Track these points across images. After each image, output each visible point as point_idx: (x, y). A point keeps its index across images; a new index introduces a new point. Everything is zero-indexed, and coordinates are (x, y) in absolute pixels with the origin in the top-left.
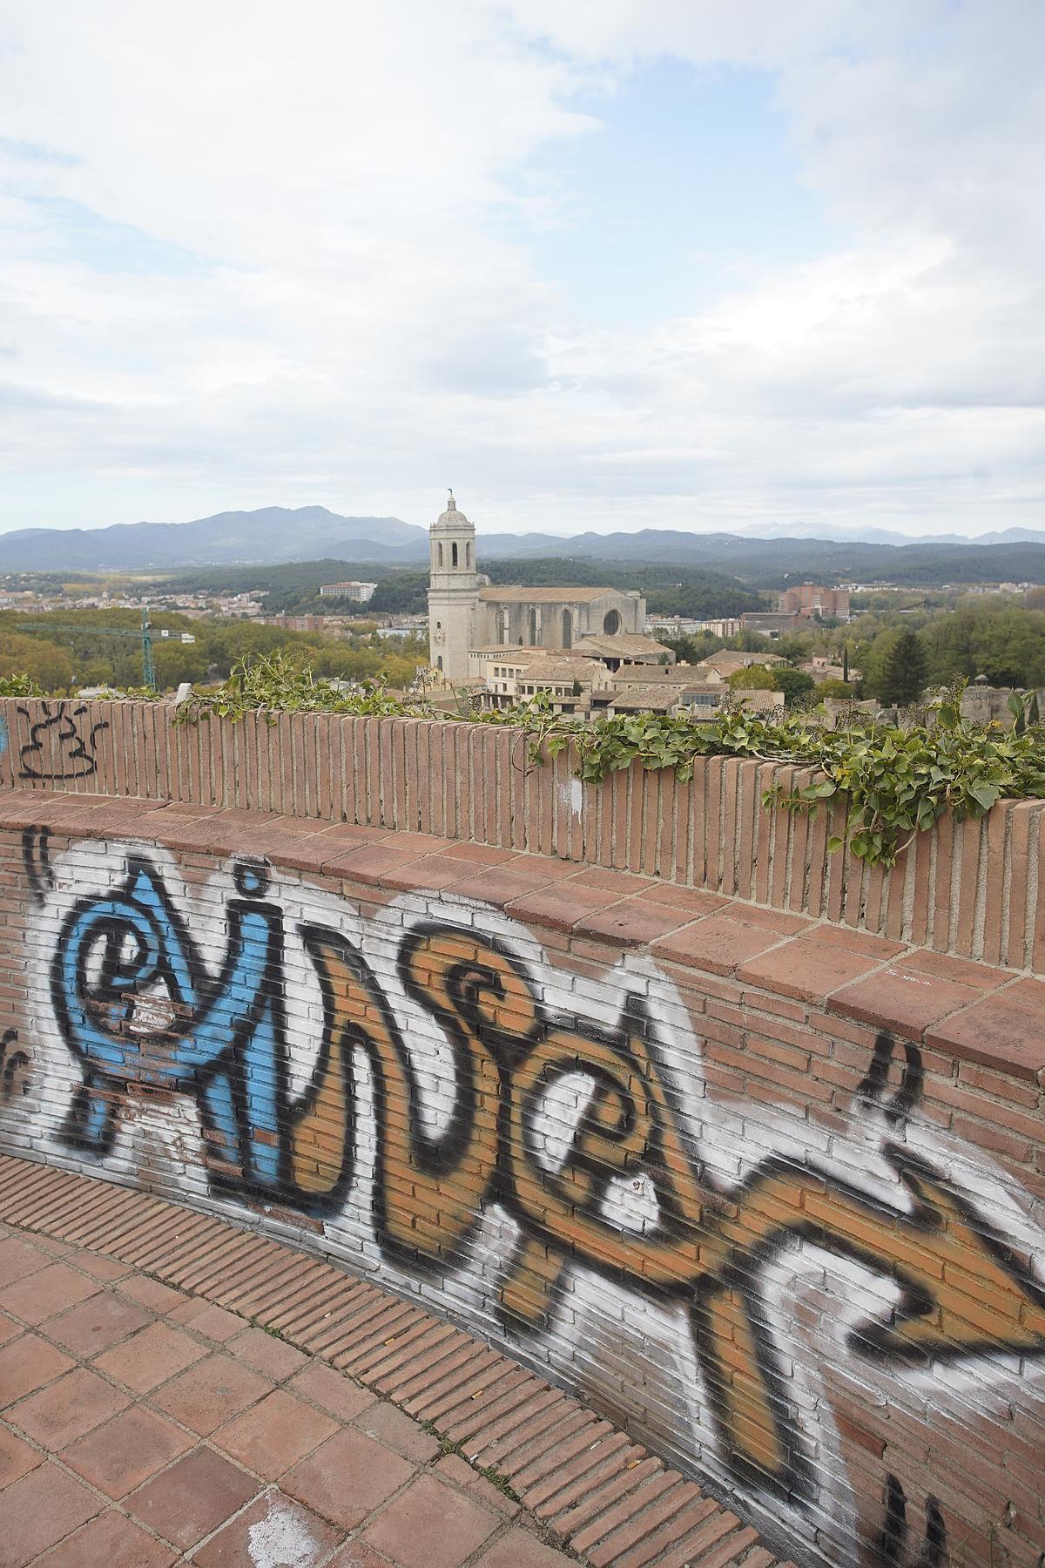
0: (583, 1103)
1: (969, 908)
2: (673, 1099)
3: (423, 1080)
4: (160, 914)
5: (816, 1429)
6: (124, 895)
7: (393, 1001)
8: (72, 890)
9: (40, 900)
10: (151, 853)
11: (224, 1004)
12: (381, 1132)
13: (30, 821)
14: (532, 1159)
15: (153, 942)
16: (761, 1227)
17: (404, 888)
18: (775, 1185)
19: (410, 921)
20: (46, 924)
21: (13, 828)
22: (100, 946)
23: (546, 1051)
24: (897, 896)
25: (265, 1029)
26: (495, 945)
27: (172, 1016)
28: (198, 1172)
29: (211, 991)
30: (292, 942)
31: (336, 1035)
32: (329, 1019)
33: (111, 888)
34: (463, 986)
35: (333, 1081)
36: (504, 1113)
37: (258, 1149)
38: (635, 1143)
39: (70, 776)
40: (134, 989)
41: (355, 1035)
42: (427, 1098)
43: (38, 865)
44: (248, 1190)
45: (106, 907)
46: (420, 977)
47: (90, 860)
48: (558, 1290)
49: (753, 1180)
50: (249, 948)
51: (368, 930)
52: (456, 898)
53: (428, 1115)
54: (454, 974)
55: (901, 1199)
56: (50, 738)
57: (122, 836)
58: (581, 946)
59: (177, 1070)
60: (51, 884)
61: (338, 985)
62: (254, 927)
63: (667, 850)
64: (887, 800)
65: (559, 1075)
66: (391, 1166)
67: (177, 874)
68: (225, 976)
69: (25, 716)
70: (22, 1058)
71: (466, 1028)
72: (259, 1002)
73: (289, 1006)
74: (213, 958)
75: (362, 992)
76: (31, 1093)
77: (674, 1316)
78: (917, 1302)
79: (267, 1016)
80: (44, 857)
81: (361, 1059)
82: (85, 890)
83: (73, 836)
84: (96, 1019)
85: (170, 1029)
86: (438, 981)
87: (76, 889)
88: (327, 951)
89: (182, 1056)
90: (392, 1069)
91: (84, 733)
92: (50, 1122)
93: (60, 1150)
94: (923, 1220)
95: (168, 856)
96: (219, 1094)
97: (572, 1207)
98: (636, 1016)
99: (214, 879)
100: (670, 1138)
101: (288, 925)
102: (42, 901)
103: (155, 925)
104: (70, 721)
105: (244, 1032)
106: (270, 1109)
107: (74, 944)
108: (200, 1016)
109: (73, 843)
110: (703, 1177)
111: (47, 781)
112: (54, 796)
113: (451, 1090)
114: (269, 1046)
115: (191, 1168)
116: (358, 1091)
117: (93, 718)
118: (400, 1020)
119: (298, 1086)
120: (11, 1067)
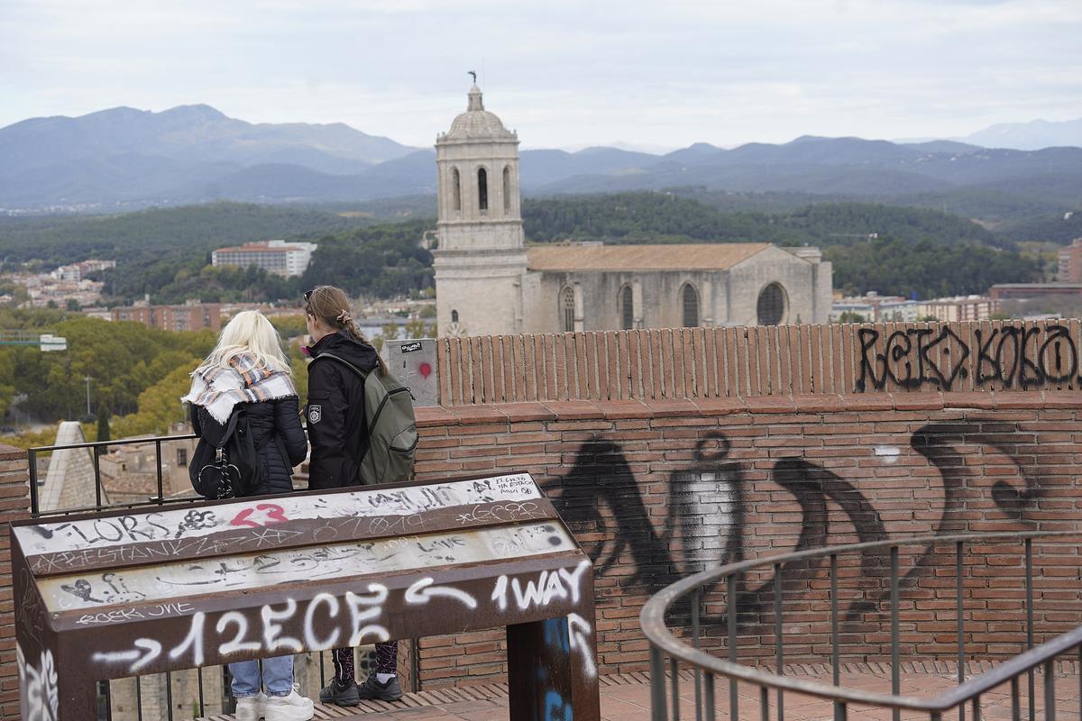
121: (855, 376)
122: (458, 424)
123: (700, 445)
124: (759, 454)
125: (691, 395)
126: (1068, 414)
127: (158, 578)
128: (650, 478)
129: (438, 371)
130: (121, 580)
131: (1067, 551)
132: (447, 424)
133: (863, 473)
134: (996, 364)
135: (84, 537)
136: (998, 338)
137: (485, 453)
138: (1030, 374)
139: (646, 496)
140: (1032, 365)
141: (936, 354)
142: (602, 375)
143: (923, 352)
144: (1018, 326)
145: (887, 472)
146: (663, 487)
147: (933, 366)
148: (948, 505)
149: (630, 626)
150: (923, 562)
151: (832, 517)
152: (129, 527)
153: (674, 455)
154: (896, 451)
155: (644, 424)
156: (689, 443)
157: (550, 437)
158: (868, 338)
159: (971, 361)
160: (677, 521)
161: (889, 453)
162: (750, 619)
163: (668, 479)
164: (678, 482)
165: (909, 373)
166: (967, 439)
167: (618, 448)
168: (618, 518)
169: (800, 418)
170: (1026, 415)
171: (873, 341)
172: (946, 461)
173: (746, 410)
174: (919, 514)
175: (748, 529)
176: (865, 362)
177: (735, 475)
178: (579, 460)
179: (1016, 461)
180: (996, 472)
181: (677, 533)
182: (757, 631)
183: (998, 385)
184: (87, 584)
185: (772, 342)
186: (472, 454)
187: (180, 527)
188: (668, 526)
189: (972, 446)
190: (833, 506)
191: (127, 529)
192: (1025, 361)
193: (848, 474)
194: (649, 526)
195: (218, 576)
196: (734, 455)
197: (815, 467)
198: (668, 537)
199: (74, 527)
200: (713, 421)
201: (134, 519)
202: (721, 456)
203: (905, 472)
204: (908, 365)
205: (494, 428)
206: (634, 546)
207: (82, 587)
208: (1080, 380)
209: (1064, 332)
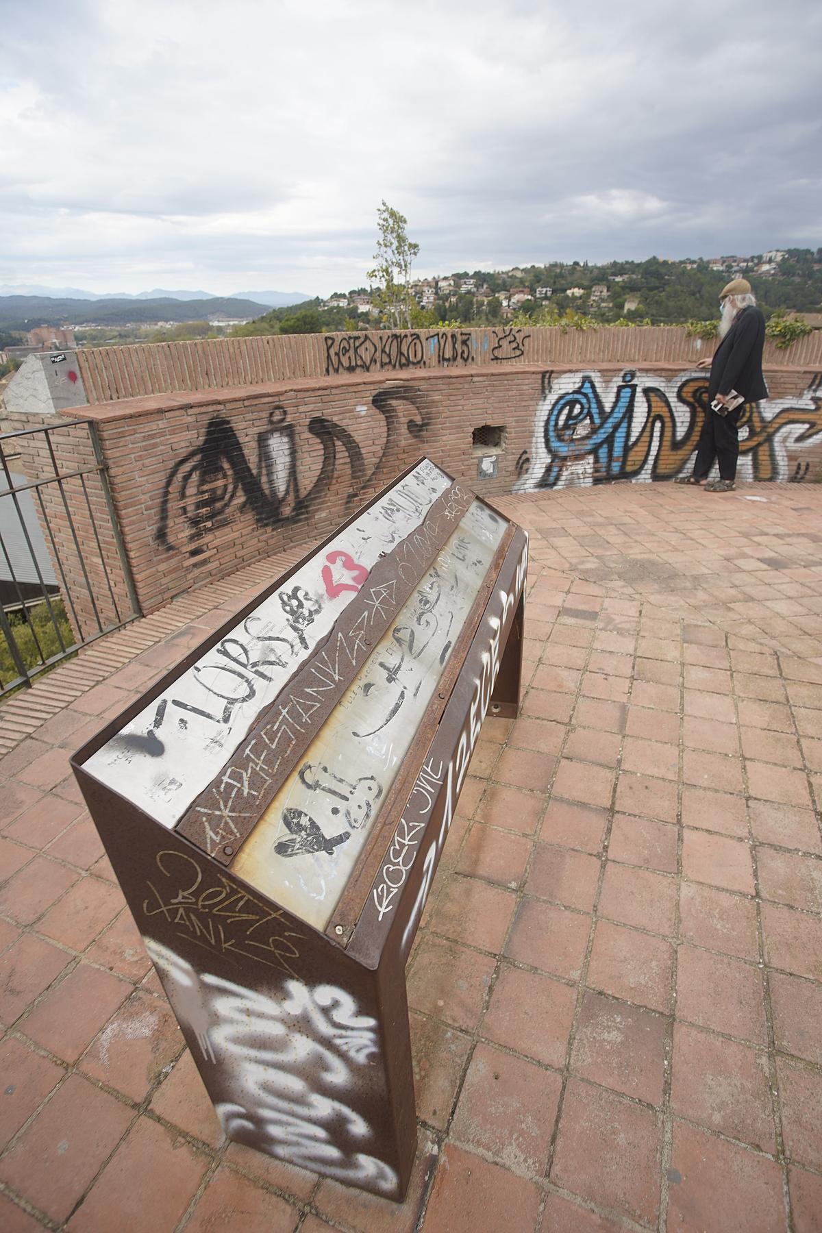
3: (678, 424)
4: (591, 395)
5: (782, 464)
6: (578, 391)
7: (672, 404)
9: (545, 399)
10: (592, 374)
11: (611, 420)
12: (660, 446)
13: (545, 369)
15: (586, 406)
16: (777, 426)
17: (684, 370)
18: (783, 415)
19: (684, 379)
20: (546, 406)
21: (539, 373)
22: (566, 411)
25: (624, 425)
27: (589, 429)
28: (590, 480)
29: (605, 417)
30: (640, 394)
31: (651, 419)
32: (647, 416)
33: (572, 390)
34: (698, 394)
35: (647, 434)
37: (614, 464)
39: (513, 357)
40: (576, 424)
41: (659, 417)
42: (678, 429)
43: (546, 385)
44: (607, 479)
45: (571, 396)
46: (684, 395)
47: (567, 380)
49: (777, 416)
50: (622, 400)
51: (669, 385)
53: (678, 434)
54: (695, 392)
55: (814, 406)
56: (505, 343)
57: (581, 370)
59: (589, 447)
60: (550, 392)
61: (653, 404)
62: (626, 393)
66: (662, 452)
67: (601, 380)
68: (613, 411)
69: (495, 335)
70: (527, 460)
71: (696, 405)
72: (623, 417)
73: (635, 415)
74: (608, 406)
75: (663, 404)
76: (529, 472)
77: (748, 456)
78: (813, 425)
79: (626, 420)
80: (549, 382)
81: (658, 425)
82: (563, 392)
83: (562, 373)
84: (560, 438)
85: (587, 434)
86: (688, 395)
87: (559, 392)
88: (652, 394)
89: (592, 442)
90: (669, 424)
91: (519, 340)
92: (535, 481)
93: (536, 490)
94: (817, 409)
95: (599, 374)
96: (603, 452)
99: (615, 379)
100: (755, 415)
101: (639, 389)
103: (588, 399)
104: (514, 336)
105: (616, 428)
106: (622, 449)
107: (555, 412)
108: (601, 426)
109: (561, 375)
110: (762, 420)
111: (502, 361)
113: (687, 424)
114: (625, 430)
115: (587, 480)
116: (655, 434)
117: (522, 335)
118: (674, 409)
119: (633, 439)
120: (522, 465)
121: (324, 366)
122: (131, 417)
123: (271, 415)
124: (300, 416)
125: (242, 383)
126: (440, 381)
127: (355, 734)
128: (247, 439)
129: (82, 377)
130: (325, 770)
131: (438, 452)
132: (124, 417)
133: (350, 422)
134: (389, 356)
135: (209, 716)
136: (390, 340)
137: (152, 437)
138: (403, 361)
139: (246, 452)
140: (404, 355)
141: (361, 351)
142: (190, 373)
143: (356, 349)
144: (398, 334)
145: (361, 420)
146: (254, 444)
147: (361, 358)
148: (389, 435)
149: (246, 533)
150: (378, 467)
151: (338, 449)
152: (243, 659)
153: (257, 423)
154: (365, 408)
155: (239, 404)
156: (265, 414)
157: (190, 419)
158: (330, 342)
159: (378, 354)
160: (263, 465)
161: (362, 409)
162: (302, 513)
163: (256, 439)
164: (262, 439)
165: (350, 362)
166: (397, 398)
167: (228, 422)
168: (233, 468)
169: (320, 392)
170: (423, 382)
171: (332, 343)
172: (388, 411)
173: (291, 390)
174: (376, 442)
175: (298, 463)
176: (329, 357)
177: (289, 431)
178: (208, 433)
179: (418, 408)
180: (409, 415)
181: (264, 471)
182: (307, 519)
183: (390, 367)
184: (300, 814)
185: (281, 346)
186: (146, 438)
187: (295, 629)
188: (259, 469)
189: (399, 402)
190: (338, 443)
191: (245, 666)
192: (402, 354)
193: (343, 424)
194: (249, 469)
195: (396, 688)
196: (289, 418)
197: (328, 421)
198: (260, 474)
199: (176, 703)
200: (276, 399)
201: (235, 642)
202: (282, 420)
203: (369, 420)
204: (349, 358)
205: (155, 417)
206: (243, 484)
207: (300, 827)
208: (424, 363)
209: (418, 337)
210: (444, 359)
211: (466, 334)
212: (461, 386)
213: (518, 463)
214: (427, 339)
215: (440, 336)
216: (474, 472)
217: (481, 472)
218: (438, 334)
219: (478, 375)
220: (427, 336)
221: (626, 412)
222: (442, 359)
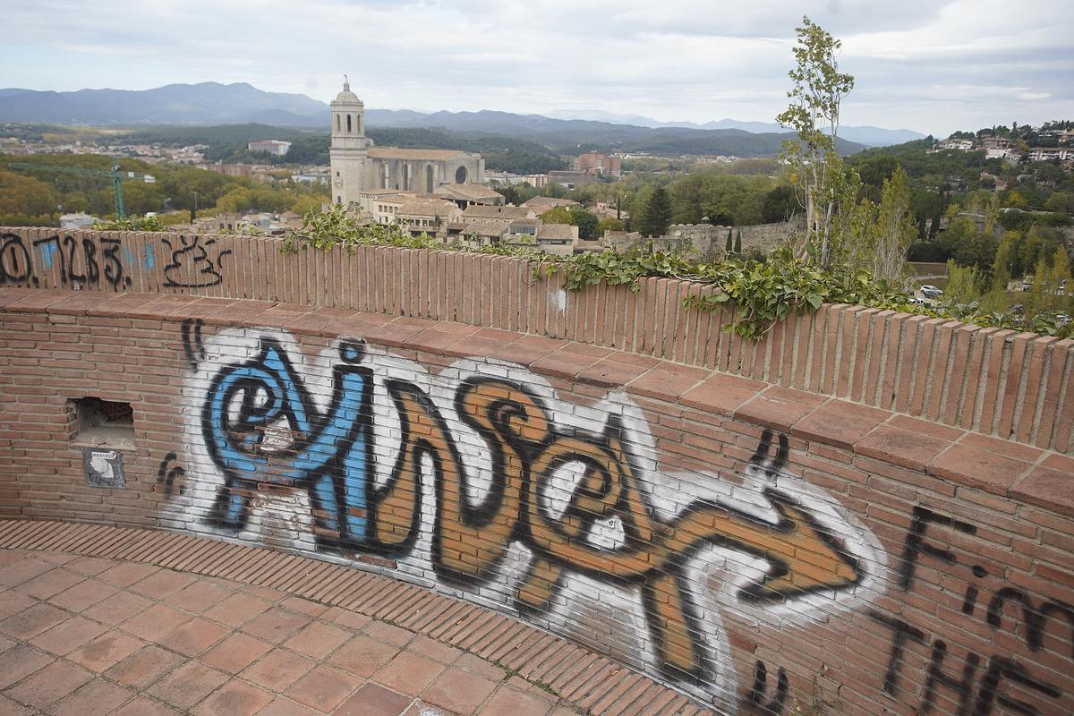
0: (578, 479)
1: (802, 362)
2: (636, 472)
3: (470, 471)
4: (284, 375)
5: (717, 644)
6: (258, 363)
7: (450, 425)
8: (219, 360)
9: (195, 368)
10: (279, 336)
11: (330, 430)
12: (439, 504)
13: (187, 316)
14: (542, 513)
15: (278, 393)
16: (688, 539)
17: (461, 356)
18: (698, 516)
19: (464, 376)
20: (198, 385)
21: (174, 321)
22: (239, 397)
23: (554, 450)
24: (761, 357)
25: (359, 445)
26: (522, 389)
27: (292, 440)
28: (310, 537)
29: (320, 424)
30: (380, 391)
31: (410, 447)
32: (405, 438)
33: (248, 359)
34: (499, 414)
35: (407, 475)
36: (524, 489)
37: (352, 519)
38: (611, 499)
39: (203, 286)
40: (264, 424)
41: (424, 446)
42: (472, 482)
43: (193, 345)
44: (344, 545)
45: (245, 371)
46: (470, 410)
47: (233, 341)
48: (557, 587)
49: (685, 514)
50: (348, 395)
51: (434, 382)
52: (494, 361)
53: (473, 492)
54: (493, 408)
55: (772, 517)
57: (257, 325)
58: (580, 388)
59: (295, 474)
60: (203, 357)
61: (411, 416)
62: (353, 382)
63: (620, 332)
64: (760, 304)
65: (563, 463)
66: (445, 524)
67: (297, 349)
68: (331, 414)
69: (167, 245)
70: (180, 471)
71: (500, 438)
72: (355, 429)
73: (377, 430)
74: (322, 402)
75: (430, 420)
76: (186, 494)
77: (631, 594)
78: (779, 569)
79: (361, 437)
80: (198, 340)
81: (427, 462)
82: (228, 360)
83: (219, 326)
84: (236, 445)
85: (289, 448)
86: (482, 411)
87: (222, 360)
88: (405, 395)
89: (299, 465)
90: (449, 466)
91: (213, 258)
92: (200, 511)
93: (207, 529)
94: (785, 526)
95: (291, 338)
96: (325, 488)
97: (568, 538)
98: (614, 427)
99: (325, 352)
100: (634, 495)
101: (377, 380)
102: (196, 368)
103: (280, 382)
104: (202, 249)
105: (344, 447)
106: (362, 494)
107: (219, 396)
108: (312, 439)
109: (220, 330)
110: (653, 515)
111: (184, 289)
112: (192, 299)
113: (489, 476)
114: (362, 456)
115: (303, 535)
116: (425, 480)
117: (219, 247)
118: (455, 436)
119: (381, 480)
120: (171, 477)
208: (35, 280)
209: (17, 240)
210: (73, 277)
211: (112, 241)
212: (28, 326)
213: (162, 473)
214: (36, 244)
215: (61, 240)
216: (79, 472)
217: (91, 474)
218: (57, 238)
219: (57, 312)
220: (37, 239)
221: (360, 419)
222: (68, 277)
